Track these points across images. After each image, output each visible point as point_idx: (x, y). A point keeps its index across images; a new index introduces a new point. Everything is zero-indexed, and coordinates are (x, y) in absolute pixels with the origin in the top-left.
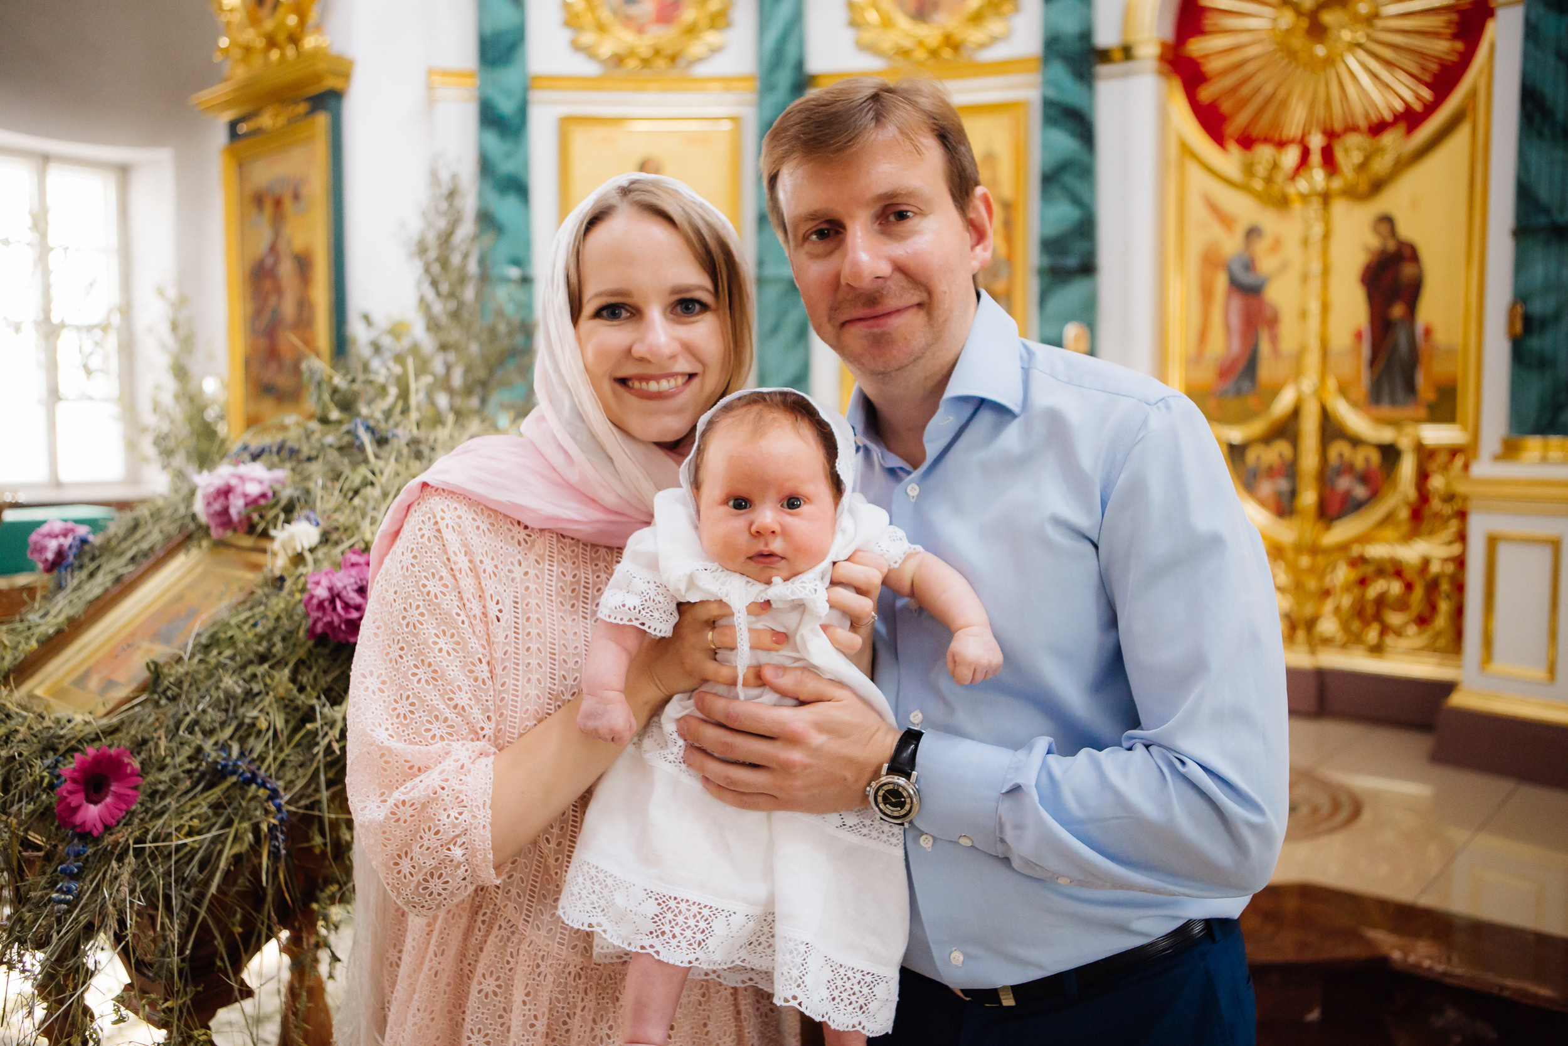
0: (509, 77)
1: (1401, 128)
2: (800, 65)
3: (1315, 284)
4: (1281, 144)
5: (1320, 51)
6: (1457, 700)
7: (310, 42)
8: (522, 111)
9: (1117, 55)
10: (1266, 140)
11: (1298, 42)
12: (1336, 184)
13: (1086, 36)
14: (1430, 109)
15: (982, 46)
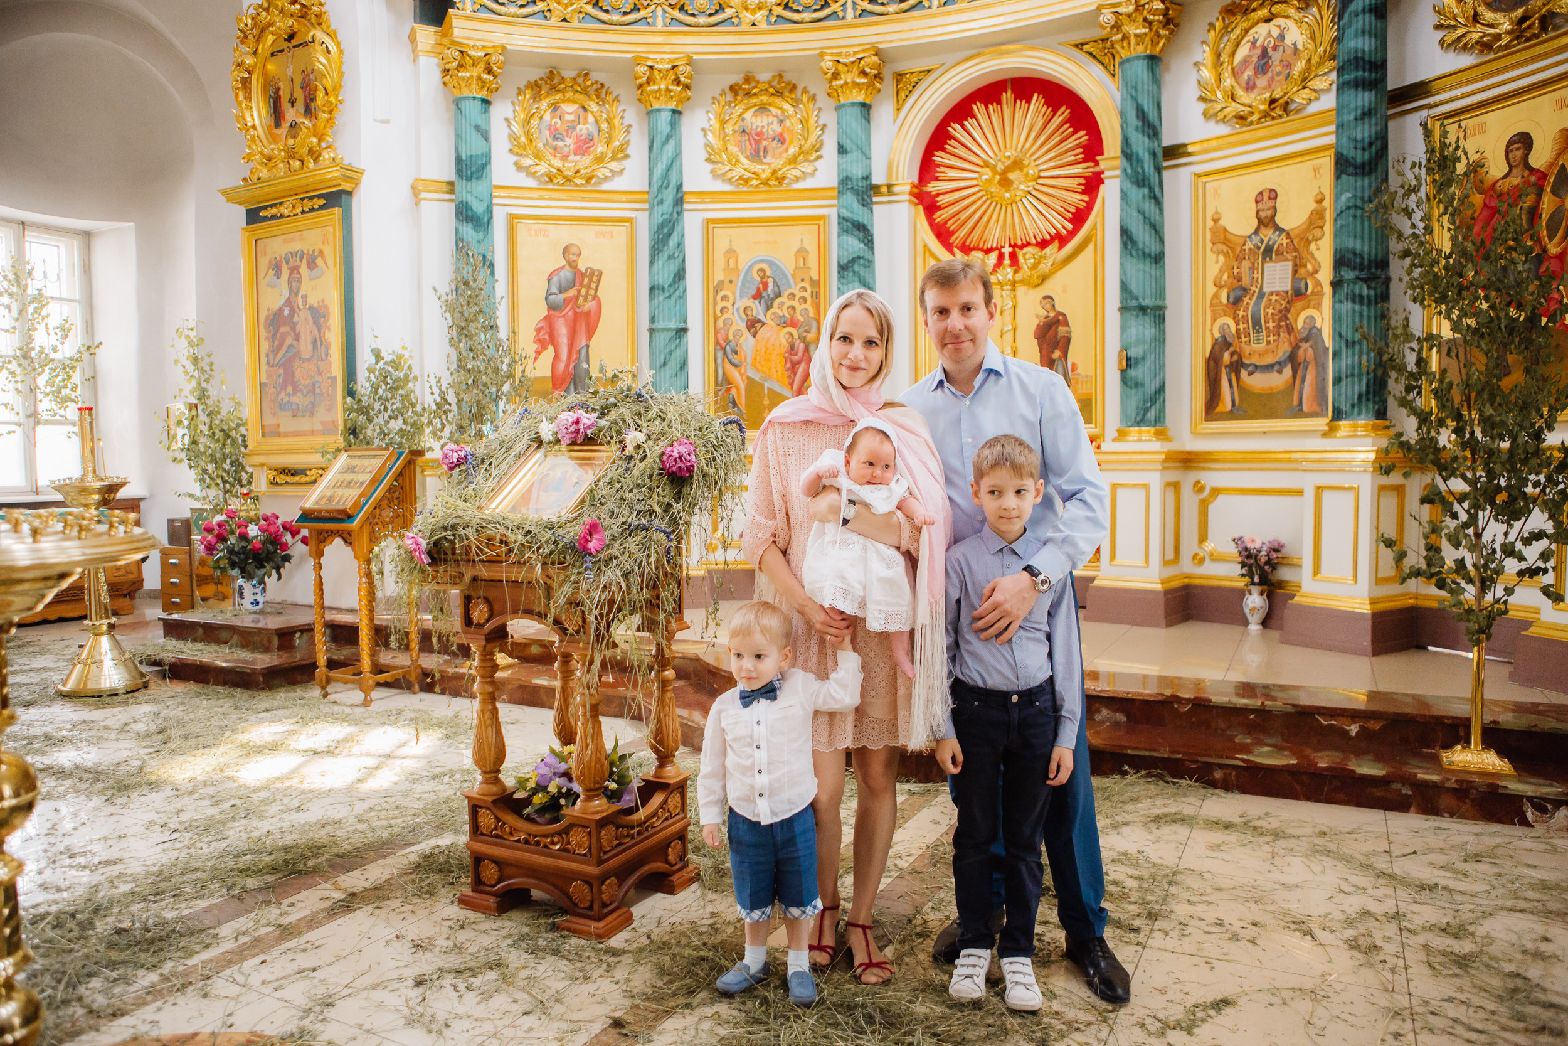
0: (479, 187)
1: (1056, 243)
2: (679, 187)
3: (1009, 337)
4: (988, 251)
5: (1007, 195)
6: (1097, 583)
7: (326, 155)
8: (489, 210)
9: (884, 190)
10: (976, 249)
11: (995, 188)
12: (1018, 277)
13: (867, 178)
14: (1072, 234)
15: (797, 179)
